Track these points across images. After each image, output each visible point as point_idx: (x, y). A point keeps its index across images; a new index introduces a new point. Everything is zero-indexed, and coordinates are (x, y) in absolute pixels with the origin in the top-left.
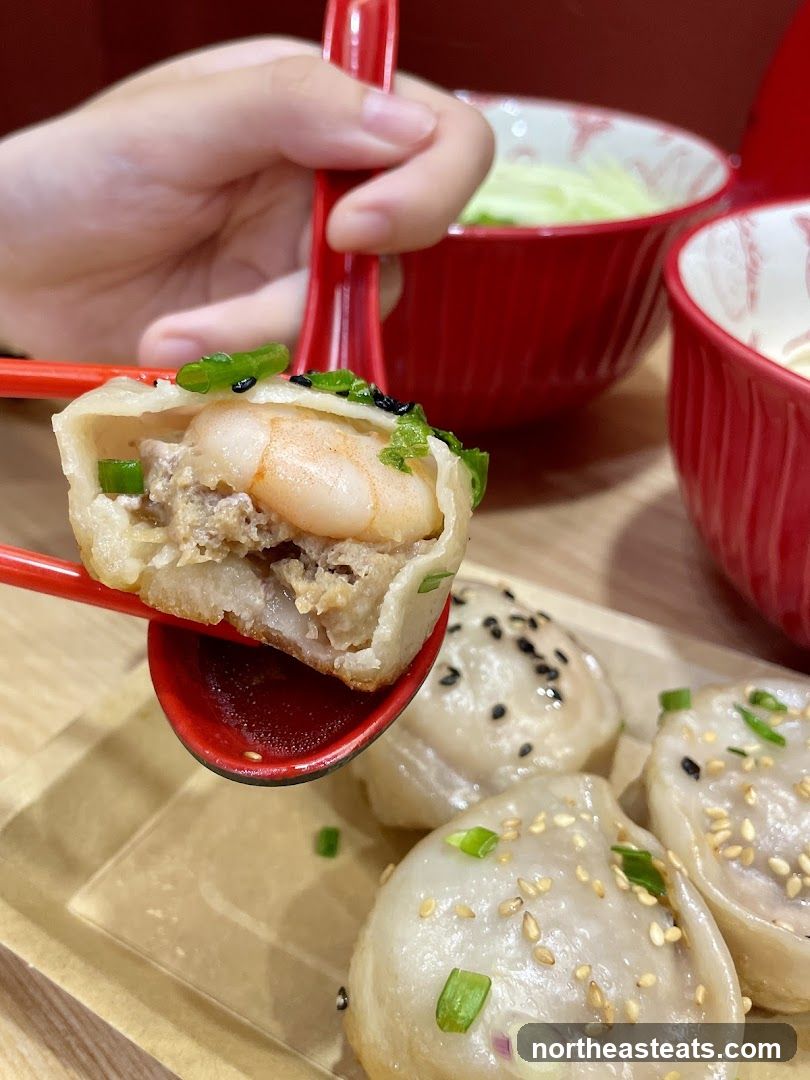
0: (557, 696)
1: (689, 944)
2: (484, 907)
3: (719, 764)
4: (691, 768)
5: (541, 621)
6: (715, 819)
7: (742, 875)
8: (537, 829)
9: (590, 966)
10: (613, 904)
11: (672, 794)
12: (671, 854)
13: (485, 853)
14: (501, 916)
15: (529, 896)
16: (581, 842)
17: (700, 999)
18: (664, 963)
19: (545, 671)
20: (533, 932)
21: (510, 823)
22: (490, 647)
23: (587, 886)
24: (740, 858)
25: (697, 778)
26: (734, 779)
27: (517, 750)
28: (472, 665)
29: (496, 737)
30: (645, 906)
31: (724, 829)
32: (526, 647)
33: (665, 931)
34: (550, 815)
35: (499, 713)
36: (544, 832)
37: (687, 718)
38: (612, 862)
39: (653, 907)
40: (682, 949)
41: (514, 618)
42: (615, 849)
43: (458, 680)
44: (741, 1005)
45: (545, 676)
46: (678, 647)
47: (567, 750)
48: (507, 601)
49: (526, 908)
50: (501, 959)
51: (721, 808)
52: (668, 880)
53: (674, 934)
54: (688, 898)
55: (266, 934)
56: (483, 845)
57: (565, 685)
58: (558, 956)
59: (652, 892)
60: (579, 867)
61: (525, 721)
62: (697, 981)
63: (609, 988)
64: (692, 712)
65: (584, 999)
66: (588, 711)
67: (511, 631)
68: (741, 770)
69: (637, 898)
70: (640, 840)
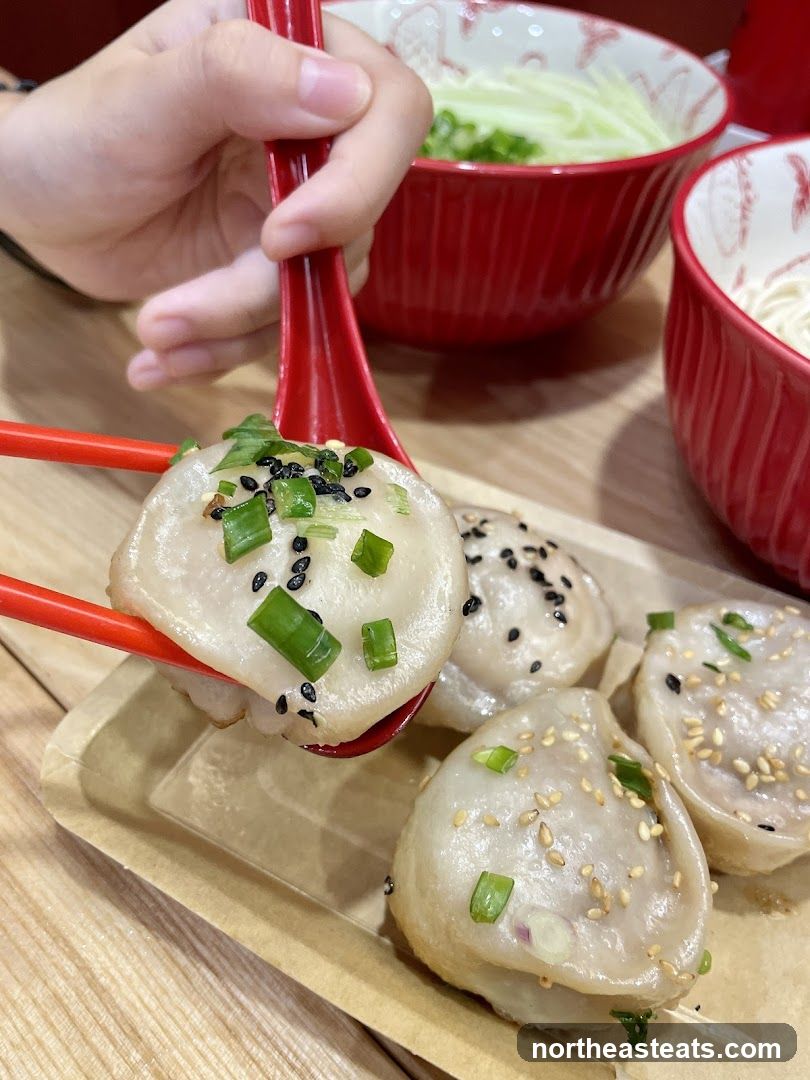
0: (562, 619)
1: (669, 837)
2: (507, 818)
3: (695, 679)
4: (674, 684)
5: (549, 550)
6: (691, 727)
7: (711, 773)
8: (548, 742)
9: (593, 866)
10: (610, 809)
11: (657, 707)
12: (657, 765)
13: (507, 769)
14: (522, 824)
15: (543, 807)
16: (585, 756)
17: (677, 884)
18: (649, 854)
19: (553, 597)
20: (548, 838)
21: (524, 737)
22: (506, 578)
23: (590, 795)
24: (710, 759)
25: (678, 692)
26: (709, 692)
27: (529, 667)
28: (492, 593)
29: (510, 657)
30: (636, 809)
31: (699, 736)
32: (538, 576)
33: (650, 827)
34: (559, 729)
35: (514, 635)
36: (553, 746)
37: (670, 637)
38: (609, 770)
39: (640, 809)
40: (664, 842)
41: (528, 549)
42: (611, 758)
43: (480, 607)
44: (710, 888)
45: (554, 602)
46: (661, 561)
47: (570, 665)
48: (521, 532)
49: (542, 818)
50: (522, 861)
51: (697, 717)
52: (654, 785)
53: (658, 829)
54: (670, 801)
55: (318, 820)
56: (505, 763)
57: (569, 609)
58: (567, 856)
59: (641, 797)
60: (584, 780)
61: (536, 641)
62: (675, 868)
63: (607, 882)
64: (674, 632)
65: (587, 891)
66: (587, 626)
67: (524, 561)
68: (713, 684)
69: (630, 803)
70: (632, 751)
